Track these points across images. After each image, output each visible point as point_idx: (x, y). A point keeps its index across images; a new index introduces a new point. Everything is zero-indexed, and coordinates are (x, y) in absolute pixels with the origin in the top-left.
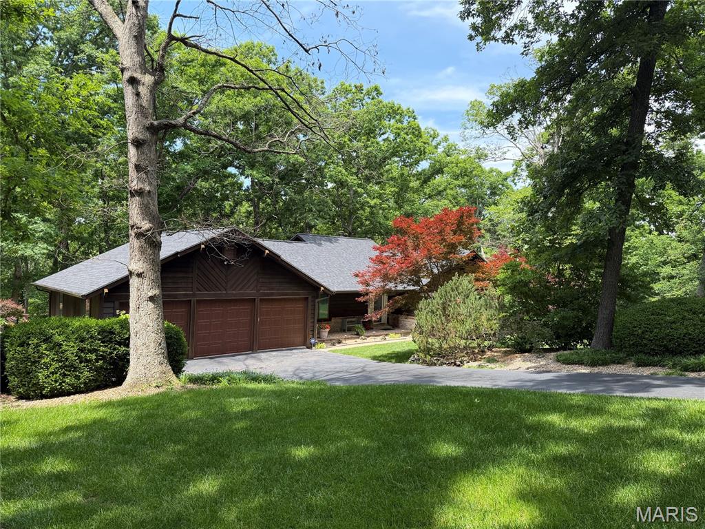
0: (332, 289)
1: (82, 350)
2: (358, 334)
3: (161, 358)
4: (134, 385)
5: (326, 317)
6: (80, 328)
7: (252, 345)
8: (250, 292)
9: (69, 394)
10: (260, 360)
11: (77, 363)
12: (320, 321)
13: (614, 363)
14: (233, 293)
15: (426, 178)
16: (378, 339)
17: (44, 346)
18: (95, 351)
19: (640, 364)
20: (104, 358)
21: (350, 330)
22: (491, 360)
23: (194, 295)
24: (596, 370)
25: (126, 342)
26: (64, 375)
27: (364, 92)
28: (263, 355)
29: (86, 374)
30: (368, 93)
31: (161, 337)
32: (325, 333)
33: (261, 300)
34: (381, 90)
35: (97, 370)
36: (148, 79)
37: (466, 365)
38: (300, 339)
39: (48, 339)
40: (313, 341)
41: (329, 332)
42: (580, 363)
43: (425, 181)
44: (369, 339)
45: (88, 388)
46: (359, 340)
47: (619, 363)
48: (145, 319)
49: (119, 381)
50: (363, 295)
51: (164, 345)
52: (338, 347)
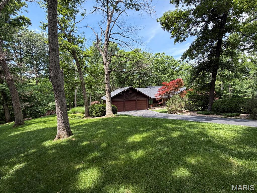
0: (152, 98)
1: (99, 110)
2: (159, 107)
3: (111, 111)
4: (107, 116)
5: (152, 103)
6: (99, 106)
7: (136, 109)
8: (135, 99)
9: (97, 117)
10: (137, 112)
11: (98, 112)
12: (150, 104)
13: (211, 114)
14: (132, 99)
15: (178, 71)
16: (164, 108)
17: (94, 109)
18: (101, 110)
19: (217, 115)
20: (103, 111)
21: (157, 106)
22: (183, 113)
23: (124, 100)
24: (205, 116)
25: (106, 109)
26: (97, 114)
27: (161, 54)
28: (138, 111)
29: (100, 114)
30: (162, 55)
31: (111, 108)
32: (151, 107)
33: (137, 100)
34: (165, 53)
35: (101, 113)
36: (108, 63)
37: (177, 114)
38: (146, 108)
39: (94, 108)
40: (148, 108)
41: (152, 107)
42: (202, 114)
43: (178, 72)
44: (161, 108)
45: (100, 116)
46: (159, 108)
47: (212, 114)
48: (108, 105)
49: (105, 116)
50: (157, 99)
51: (112, 109)
52: (154, 110)
